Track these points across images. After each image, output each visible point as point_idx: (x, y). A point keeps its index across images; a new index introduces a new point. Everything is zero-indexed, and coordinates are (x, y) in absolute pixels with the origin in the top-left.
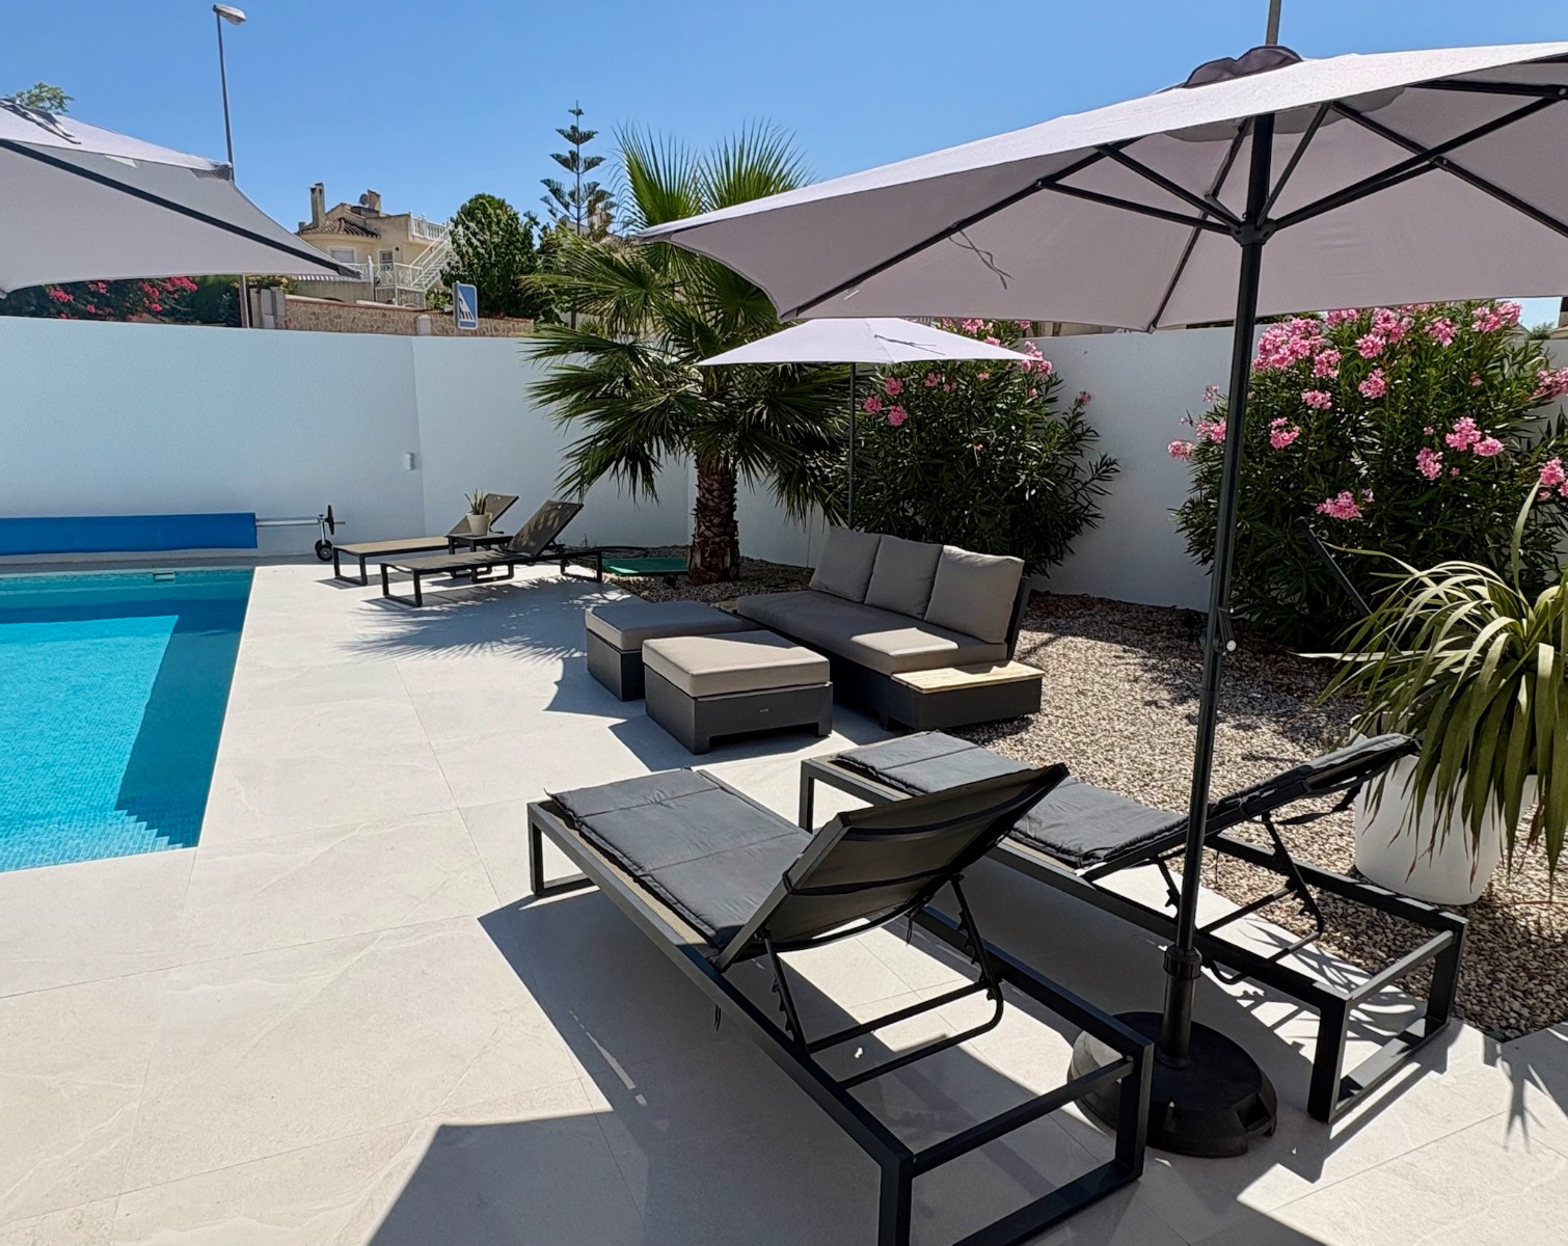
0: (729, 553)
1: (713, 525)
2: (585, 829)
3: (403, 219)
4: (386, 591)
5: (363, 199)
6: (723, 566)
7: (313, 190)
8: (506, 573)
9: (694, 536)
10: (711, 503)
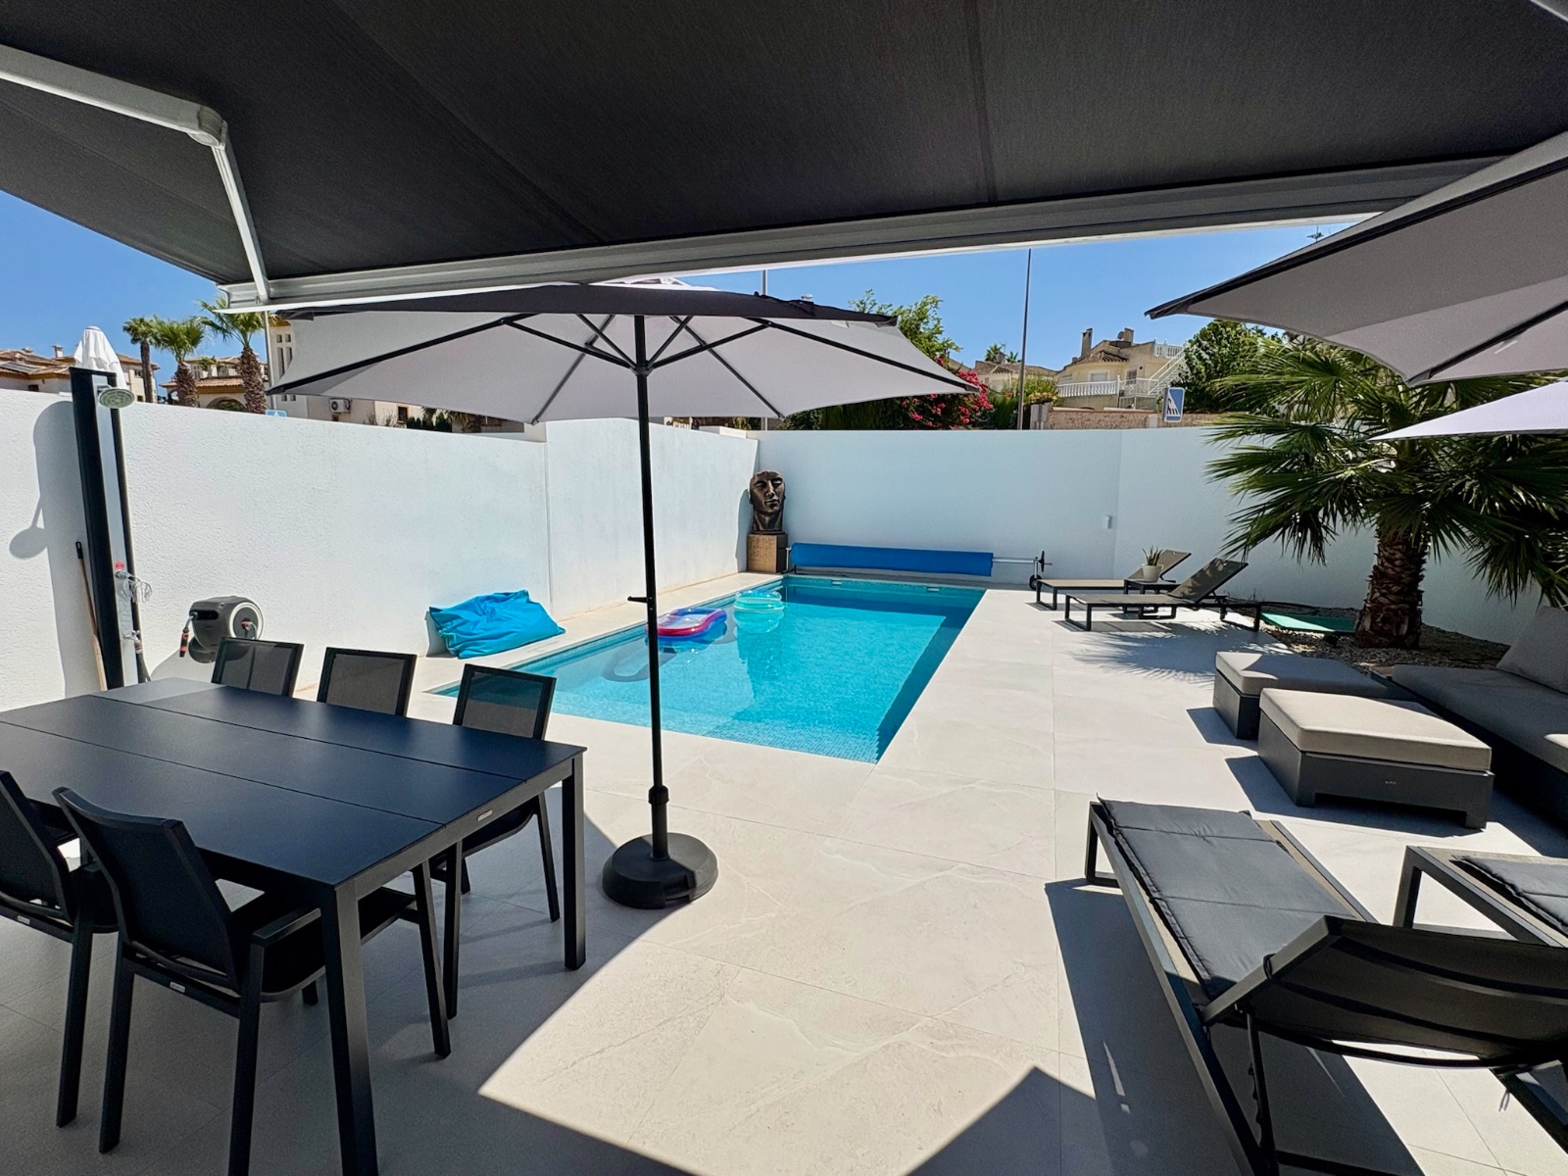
0: (1407, 622)
1: (1391, 593)
2: (1120, 838)
3: (1150, 345)
4: (1067, 616)
5: (1121, 335)
6: (1397, 632)
7: (1084, 334)
8: (1169, 614)
9: (1366, 601)
10: (1390, 571)
